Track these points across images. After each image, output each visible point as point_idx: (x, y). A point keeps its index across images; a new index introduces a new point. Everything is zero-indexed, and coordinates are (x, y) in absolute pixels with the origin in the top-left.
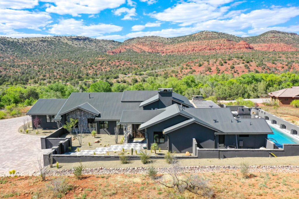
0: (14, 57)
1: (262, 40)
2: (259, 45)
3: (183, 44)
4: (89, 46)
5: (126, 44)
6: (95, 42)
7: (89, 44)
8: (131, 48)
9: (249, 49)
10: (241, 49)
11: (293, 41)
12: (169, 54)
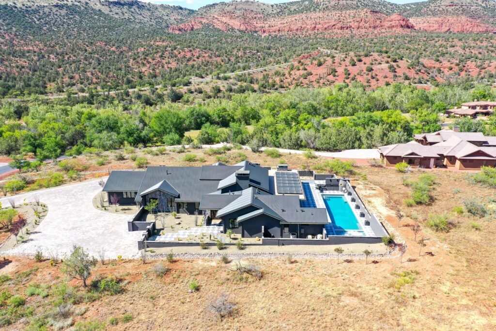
0: (12, 36)
1: (432, 11)
2: (425, 20)
3: (297, 17)
4: (139, 16)
5: (202, 14)
6: (149, 10)
7: (139, 13)
8: (211, 23)
9: (406, 29)
10: (394, 29)
11: (483, 13)
12: (274, 33)
